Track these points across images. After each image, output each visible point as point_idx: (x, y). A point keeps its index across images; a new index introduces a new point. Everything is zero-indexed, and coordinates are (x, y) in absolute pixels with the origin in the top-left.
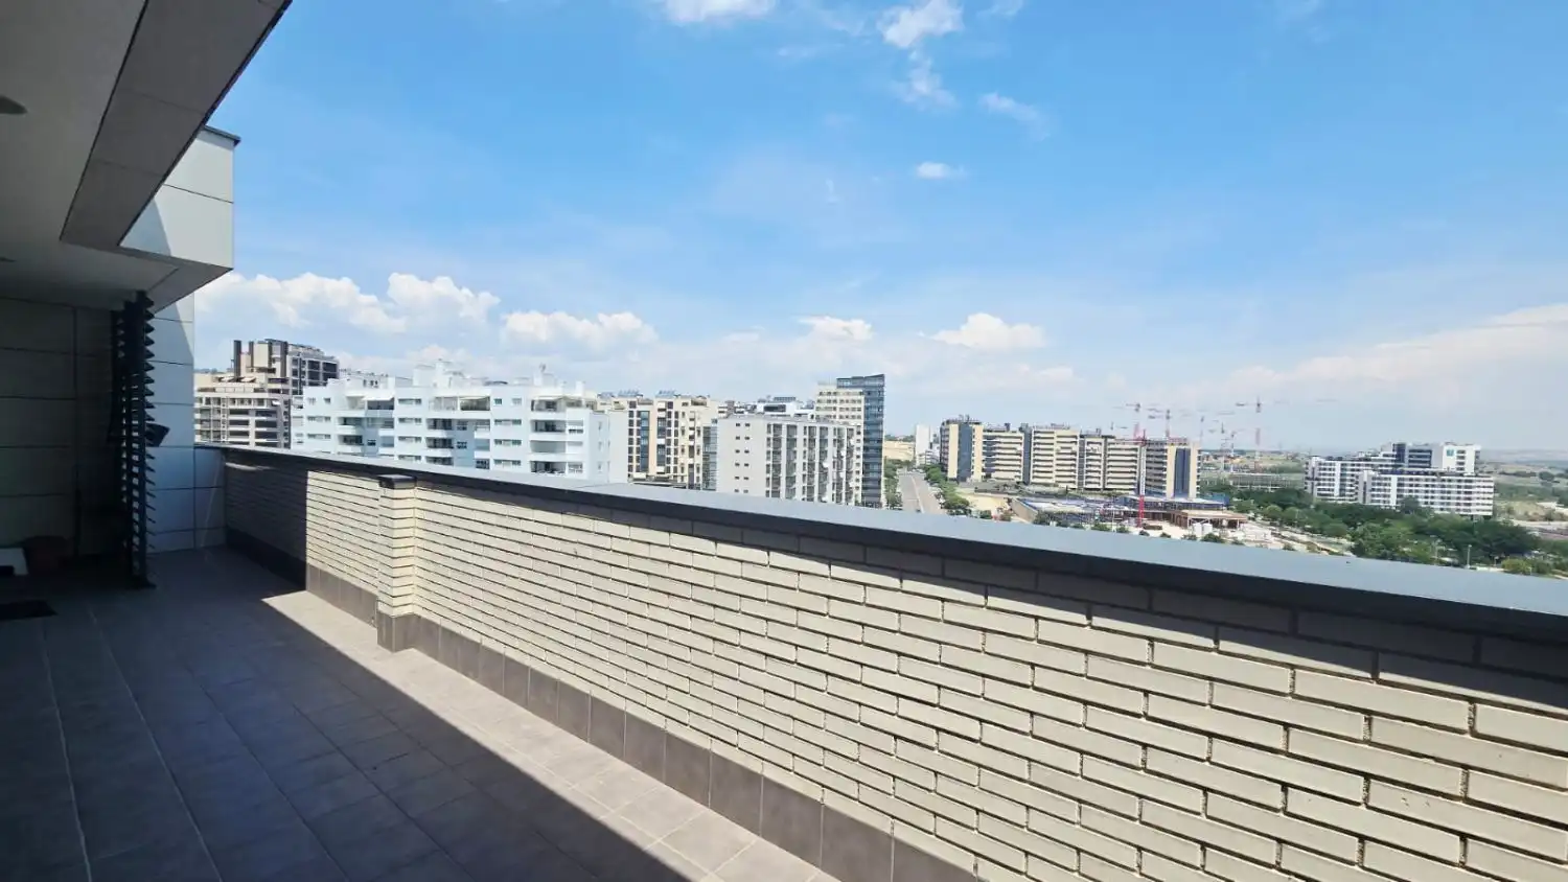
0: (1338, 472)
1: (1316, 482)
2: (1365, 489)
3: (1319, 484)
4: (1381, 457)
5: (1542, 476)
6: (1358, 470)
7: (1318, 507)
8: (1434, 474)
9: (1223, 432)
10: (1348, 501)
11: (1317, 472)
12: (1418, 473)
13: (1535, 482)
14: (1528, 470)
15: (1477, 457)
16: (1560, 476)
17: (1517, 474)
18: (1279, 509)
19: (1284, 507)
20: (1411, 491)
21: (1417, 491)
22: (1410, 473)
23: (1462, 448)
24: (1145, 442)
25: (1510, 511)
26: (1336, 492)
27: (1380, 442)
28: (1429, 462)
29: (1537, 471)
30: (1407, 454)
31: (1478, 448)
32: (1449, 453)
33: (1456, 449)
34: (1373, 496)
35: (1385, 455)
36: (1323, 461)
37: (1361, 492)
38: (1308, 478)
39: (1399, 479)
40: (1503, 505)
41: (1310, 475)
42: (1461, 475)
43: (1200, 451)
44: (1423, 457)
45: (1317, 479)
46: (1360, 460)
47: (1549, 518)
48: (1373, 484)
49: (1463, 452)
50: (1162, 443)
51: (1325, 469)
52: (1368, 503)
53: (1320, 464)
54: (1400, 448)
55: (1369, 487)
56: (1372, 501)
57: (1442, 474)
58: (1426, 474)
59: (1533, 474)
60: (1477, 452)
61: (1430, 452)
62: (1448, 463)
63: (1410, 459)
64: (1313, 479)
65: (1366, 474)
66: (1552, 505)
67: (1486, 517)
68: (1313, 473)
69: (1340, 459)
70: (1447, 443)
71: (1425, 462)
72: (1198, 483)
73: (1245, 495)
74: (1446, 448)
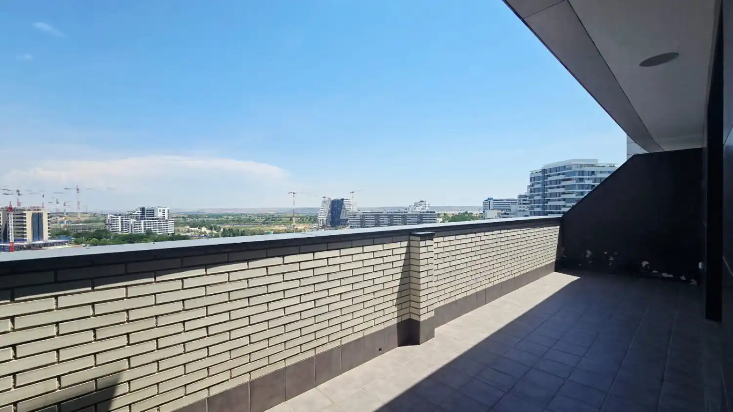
0: (120, 221)
1: (110, 226)
2: (132, 227)
3: (112, 227)
4: (136, 213)
5: (183, 218)
6: (128, 219)
7: (115, 237)
8: (156, 219)
9: (57, 203)
10: (124, 233)
11: (110, 221)
12: (150, 219)
13: (181, 220)
14: (178, 216)
15: (168, 212)
16: (187, 217)
17: (177, 218)
18: (97, 240)
19: (100, 238)
20: (148, 226)
21: (151, 226)
22: (148, 219)
23: (163, 209)
24: (10, 209)
25: (178, 231)
26: (120, 230)
27: (135, 207)
28: (154, 215)
29: (181, 216)
30: (145, 212)
31: (169, 209)
32: (160, 211)
33: (162, 209)
34: (135, 230)
35: (138, 213)
36: (113, 216)
37: (130, 228)
38: (107, 224)
39: (144, 222)
40: (177, 228)
41: (107, 223)
42: (164, 219)
43: (49, 214)
44: (151, 213)
45: (111, 224)
46: (128, 215)
47: (188, 232)
48: (135, 225)
49: (164, 210)
50: (21, 210)
51: (114, 220)
52: (133, 233)
53: (112, 217)
54: (143, 209)
55: (133, 226)
56: (135, 232)
57: (158, 219)
58: (153, 219)
59: (180, 217)
60: (168, 210)
61: (154, 210)
62: (159, 215)
63: (146, 214)
64: (109, 224)
65: (132, 221)
66: (188, 227)
67: (173, 234)
68: (109, 222)
69: (120, 215)
70: (159, 207)
71: (152, 215)
72: (49, 231)
73: (78, 236)
74: (159, 209)
